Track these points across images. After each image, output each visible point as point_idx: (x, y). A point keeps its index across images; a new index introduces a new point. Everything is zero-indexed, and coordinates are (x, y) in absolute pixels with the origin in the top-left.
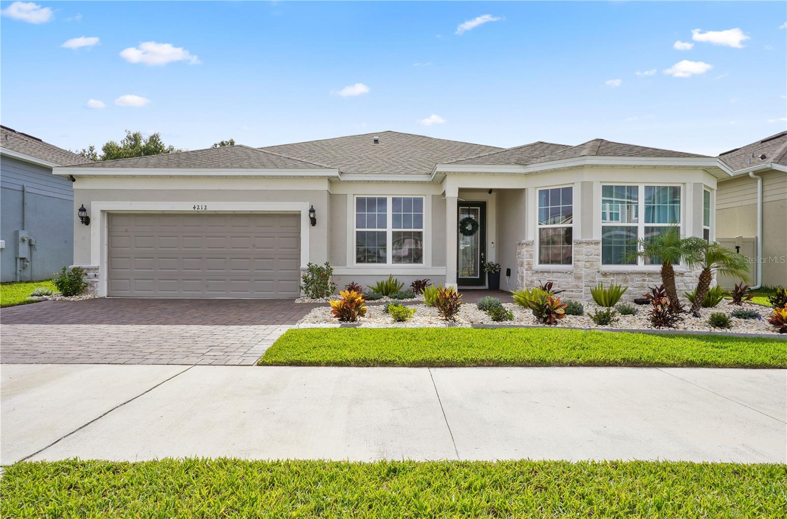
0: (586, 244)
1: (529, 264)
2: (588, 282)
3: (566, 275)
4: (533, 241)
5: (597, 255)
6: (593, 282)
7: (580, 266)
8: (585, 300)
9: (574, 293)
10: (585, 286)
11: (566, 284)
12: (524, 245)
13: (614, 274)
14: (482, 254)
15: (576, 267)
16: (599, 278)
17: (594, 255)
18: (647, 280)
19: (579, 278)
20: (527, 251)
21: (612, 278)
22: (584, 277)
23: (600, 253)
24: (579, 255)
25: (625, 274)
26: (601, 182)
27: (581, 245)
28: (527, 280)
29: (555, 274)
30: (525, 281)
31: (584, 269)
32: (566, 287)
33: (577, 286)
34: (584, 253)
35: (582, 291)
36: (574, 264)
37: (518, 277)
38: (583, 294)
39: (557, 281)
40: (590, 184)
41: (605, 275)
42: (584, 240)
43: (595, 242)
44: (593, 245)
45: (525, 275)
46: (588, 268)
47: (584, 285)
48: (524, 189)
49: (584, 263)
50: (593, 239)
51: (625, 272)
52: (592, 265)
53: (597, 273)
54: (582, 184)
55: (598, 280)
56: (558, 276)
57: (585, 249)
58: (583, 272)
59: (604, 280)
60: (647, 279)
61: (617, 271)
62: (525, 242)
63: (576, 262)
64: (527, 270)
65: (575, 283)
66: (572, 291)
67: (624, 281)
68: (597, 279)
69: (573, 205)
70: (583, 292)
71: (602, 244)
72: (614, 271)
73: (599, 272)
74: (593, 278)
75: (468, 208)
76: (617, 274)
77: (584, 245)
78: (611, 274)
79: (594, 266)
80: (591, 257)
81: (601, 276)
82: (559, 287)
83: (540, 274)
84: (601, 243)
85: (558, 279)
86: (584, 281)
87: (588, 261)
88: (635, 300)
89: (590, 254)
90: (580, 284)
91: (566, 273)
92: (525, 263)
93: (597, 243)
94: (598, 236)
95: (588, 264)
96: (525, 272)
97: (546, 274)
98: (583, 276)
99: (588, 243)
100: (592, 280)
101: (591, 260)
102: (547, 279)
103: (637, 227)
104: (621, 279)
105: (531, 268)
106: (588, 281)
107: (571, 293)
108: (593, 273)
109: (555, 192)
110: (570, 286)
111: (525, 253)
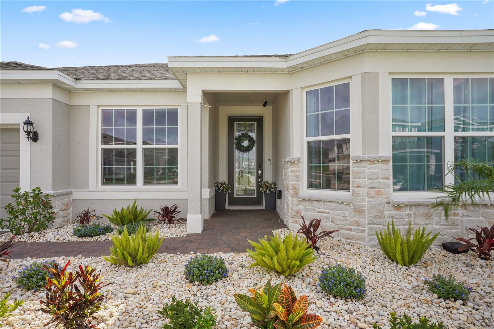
0: (369, 163)
1: (294, 188)
2: (374, 218)
3: (342, 206)
4: (299, 158)
5: (386, 179)
6: (380, 217)
7: (360, 194)
8: (370, 244)
9: (352, 233)
10: (369, 224)
11: (342, 218)
12: (289, 164)
13: (411, 206)
14: (260, 172)
15: (355, 194)
16: (389, 212)
17: (382, 179)
18: (460, 214)
19: (359, 212)
20: (292, 172)
21: (408, 212)
22: (367, 211)
23: (389, 176)
24: (360, 178)
25: (428, 205)
26: (390, 73)
27: (363, 164)
28: (292, 209)
29: (327, 203)
30: (290, 210)
31: (367, 199)
32: (342, 223)
33: (357, 223)
34: (367, 176)
35: (363, 231)
36: (353, 191)
37: (285, 203)
38: (367, 236)
39: (329, 213)
40: (374, 76)
41: (398, 207)
42: (367, 156)
43: (382, 159)
44: (380, 165)
45: (290, 202)
46: (373, 197)
47: (367, 222)
48: (289, 91)
49: (367, 190)
50: (379, 155)
51: (427, 203)
52: (378, 193)
53: (386, 204)
54: (362, 77)
55: (387, 215)
56: (330, 206)
57: (367, 169)
58: (365, 203)
59: (396, 215)
60: (460, 212)
61: (415, 202)
62: (289, 160)
63: (355, 189)
64: (292, 196)
65: (354, 218)
66: (351, 230)
67: (426, 216)
68: (387, 213)
69: (350, 108)
70: (366, 232)
71: (393, 162)
72: (411, 202)
73: (389, 203)
74: (380, 212)
75: (244, 123)
76: (415, 205)
77: (366, 164)
78: (406, 205)
79: (382, 195)
80: (376, 181)
81: (392, 208)
82: (332, 222)
83: (308, 203)
84: (391, 161)
85: (331, 211)
86: (367, 216)
87: (373, 187)
88: (443, 244)
89: (375, 176)
90: (361, 220)
91: (342, 203)
92: (290, 187)
93: (385, 161)
94: (386, 151)
95: (373, 192)
96: (290, 198)
97: (315, 203)
98: (366, 209)
99: (372, 161)
100: (379, 214)
101: (377, 185)
102: (317, 210)
103: (442, 138)
104: (421, 212)
105: (297, 194)
106: (373, 216)
107: (348, 232)
108: (381, 204)
109: (327, 91)
110: (348, 222)
111: (290, 174)
